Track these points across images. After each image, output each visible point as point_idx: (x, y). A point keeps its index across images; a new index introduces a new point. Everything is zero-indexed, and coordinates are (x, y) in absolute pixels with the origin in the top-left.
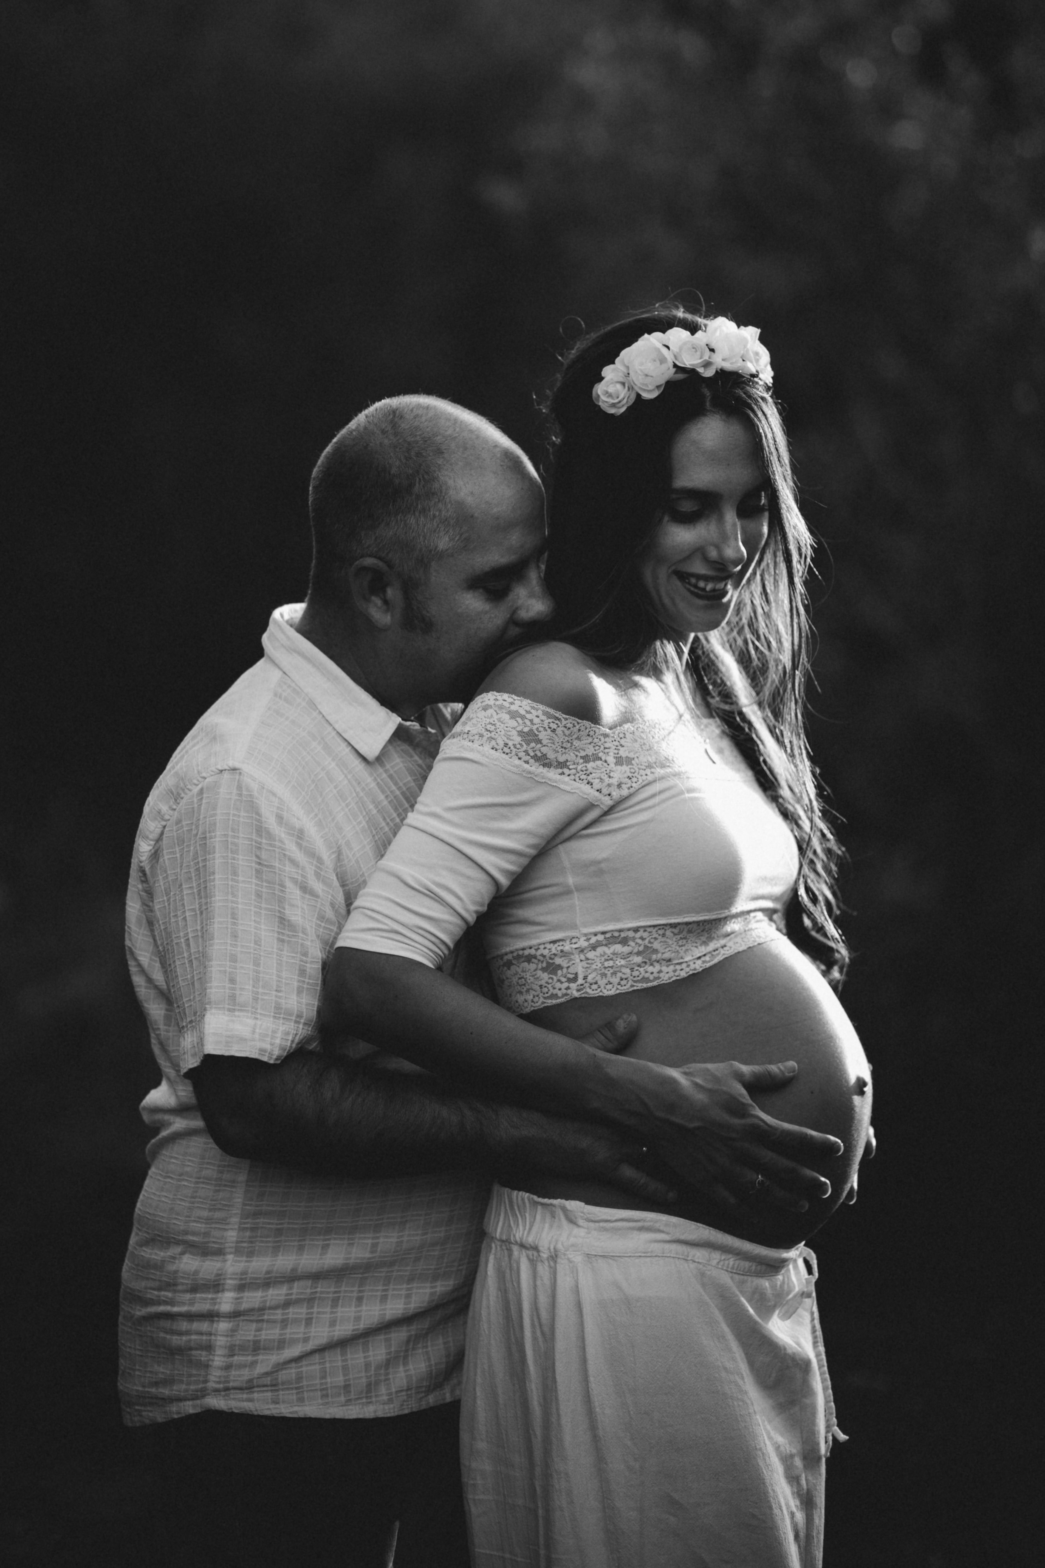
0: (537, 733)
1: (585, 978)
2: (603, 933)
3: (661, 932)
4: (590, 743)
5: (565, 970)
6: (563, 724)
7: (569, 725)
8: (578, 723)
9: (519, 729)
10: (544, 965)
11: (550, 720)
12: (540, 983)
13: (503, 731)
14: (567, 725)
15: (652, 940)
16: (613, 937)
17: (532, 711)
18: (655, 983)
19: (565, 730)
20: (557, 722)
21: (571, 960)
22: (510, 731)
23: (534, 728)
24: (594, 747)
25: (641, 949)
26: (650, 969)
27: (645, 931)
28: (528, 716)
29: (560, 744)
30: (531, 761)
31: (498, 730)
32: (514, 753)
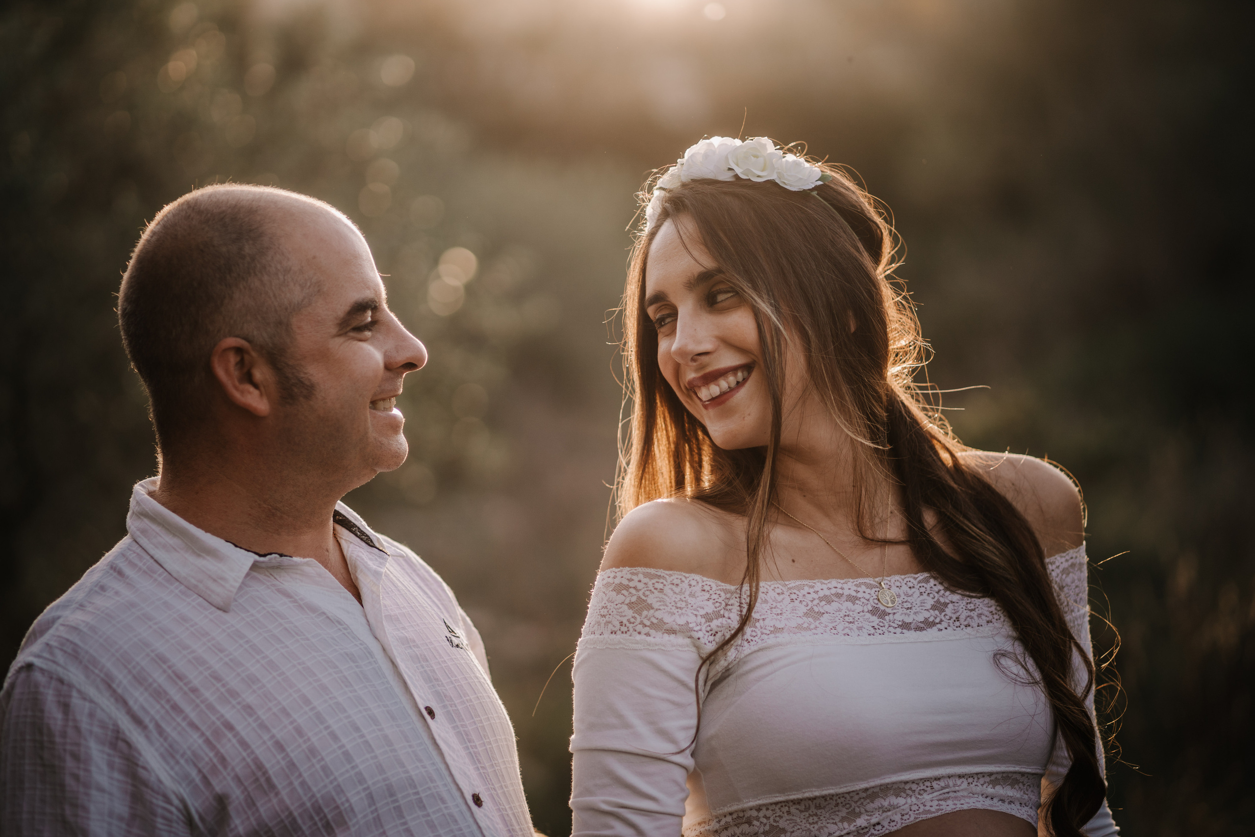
0: (645, 598)
2: (731, 814)
3: (785, 809)
4: (708, 600)
6: (669, 581)
7: (676, 582)
8: (686, 578)
9: (627, 601)
11: (654, 581)
13: (614, 610)
14: (674, 582)
15: (778, 819)
16: (738, 817)
17: (634, 577)
19: (674, 587)
20: (661, 580)
22: (620, 608)
23: (641, 593)
24: (714, 603)
25: (767, 828)
27: (767, 809)
28: (632, 584)
29: (673, 604)
30: (652, 632)
31: (610, 612)
32: (631, 630)
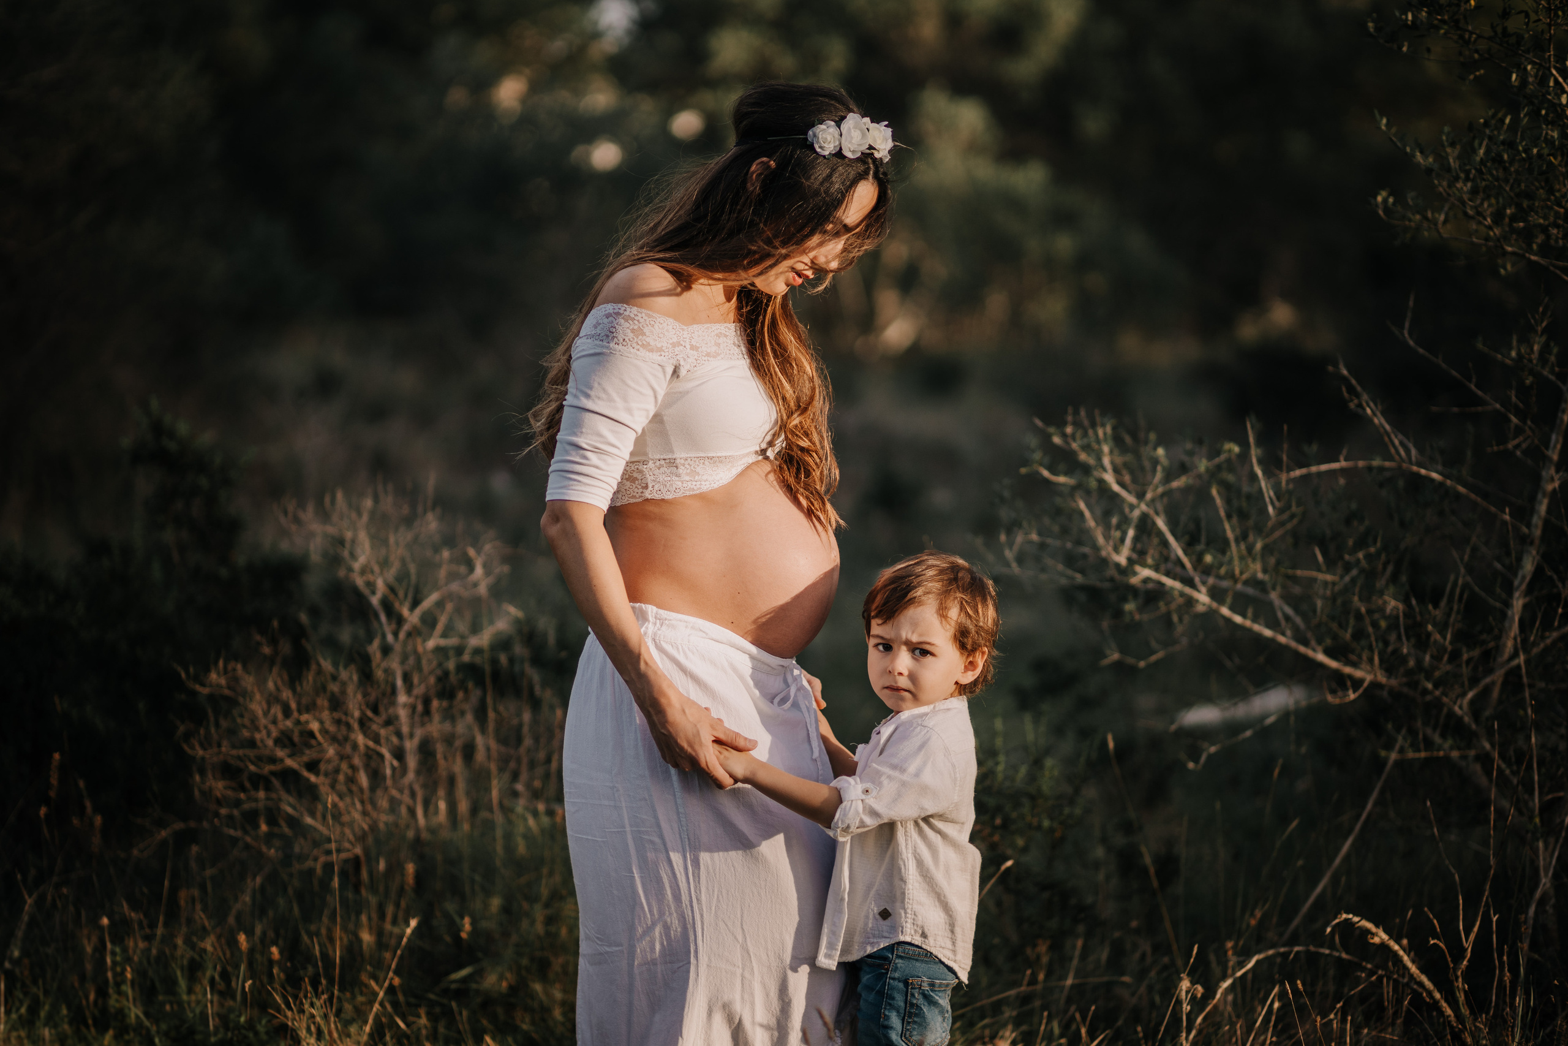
1: (653, 487)
2: (664, 460)
5: (640, 481)
6: (658, 320)
10: (627, 477)
11: (649, 319)
12: (625, 488)
16: (670, 462)
18: (698, 492)
21: (643, 475)
25: (689, 471)
26: (694, 483)
27: (691, 460)
